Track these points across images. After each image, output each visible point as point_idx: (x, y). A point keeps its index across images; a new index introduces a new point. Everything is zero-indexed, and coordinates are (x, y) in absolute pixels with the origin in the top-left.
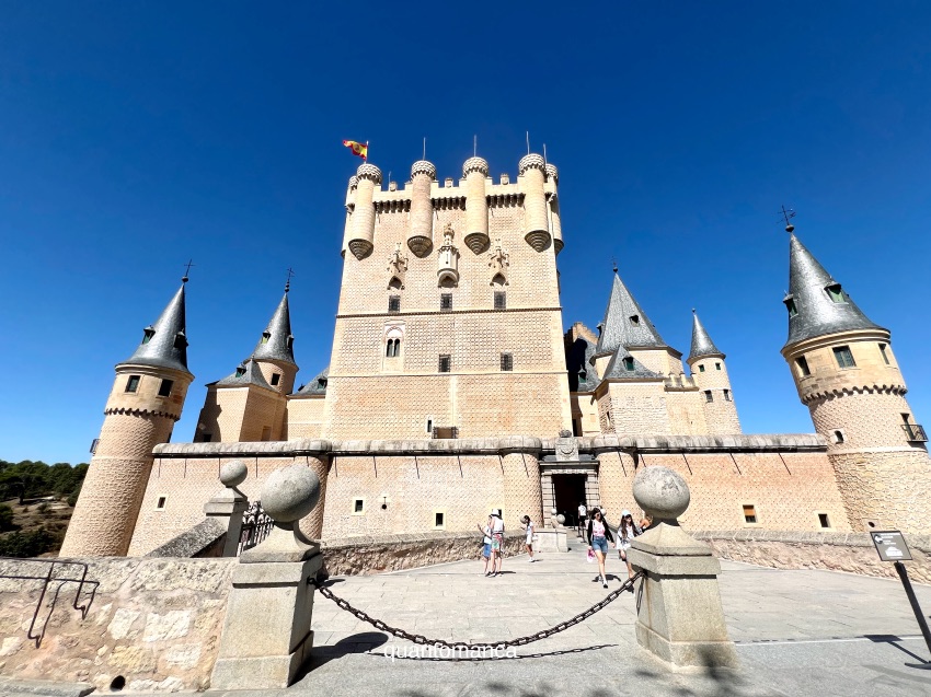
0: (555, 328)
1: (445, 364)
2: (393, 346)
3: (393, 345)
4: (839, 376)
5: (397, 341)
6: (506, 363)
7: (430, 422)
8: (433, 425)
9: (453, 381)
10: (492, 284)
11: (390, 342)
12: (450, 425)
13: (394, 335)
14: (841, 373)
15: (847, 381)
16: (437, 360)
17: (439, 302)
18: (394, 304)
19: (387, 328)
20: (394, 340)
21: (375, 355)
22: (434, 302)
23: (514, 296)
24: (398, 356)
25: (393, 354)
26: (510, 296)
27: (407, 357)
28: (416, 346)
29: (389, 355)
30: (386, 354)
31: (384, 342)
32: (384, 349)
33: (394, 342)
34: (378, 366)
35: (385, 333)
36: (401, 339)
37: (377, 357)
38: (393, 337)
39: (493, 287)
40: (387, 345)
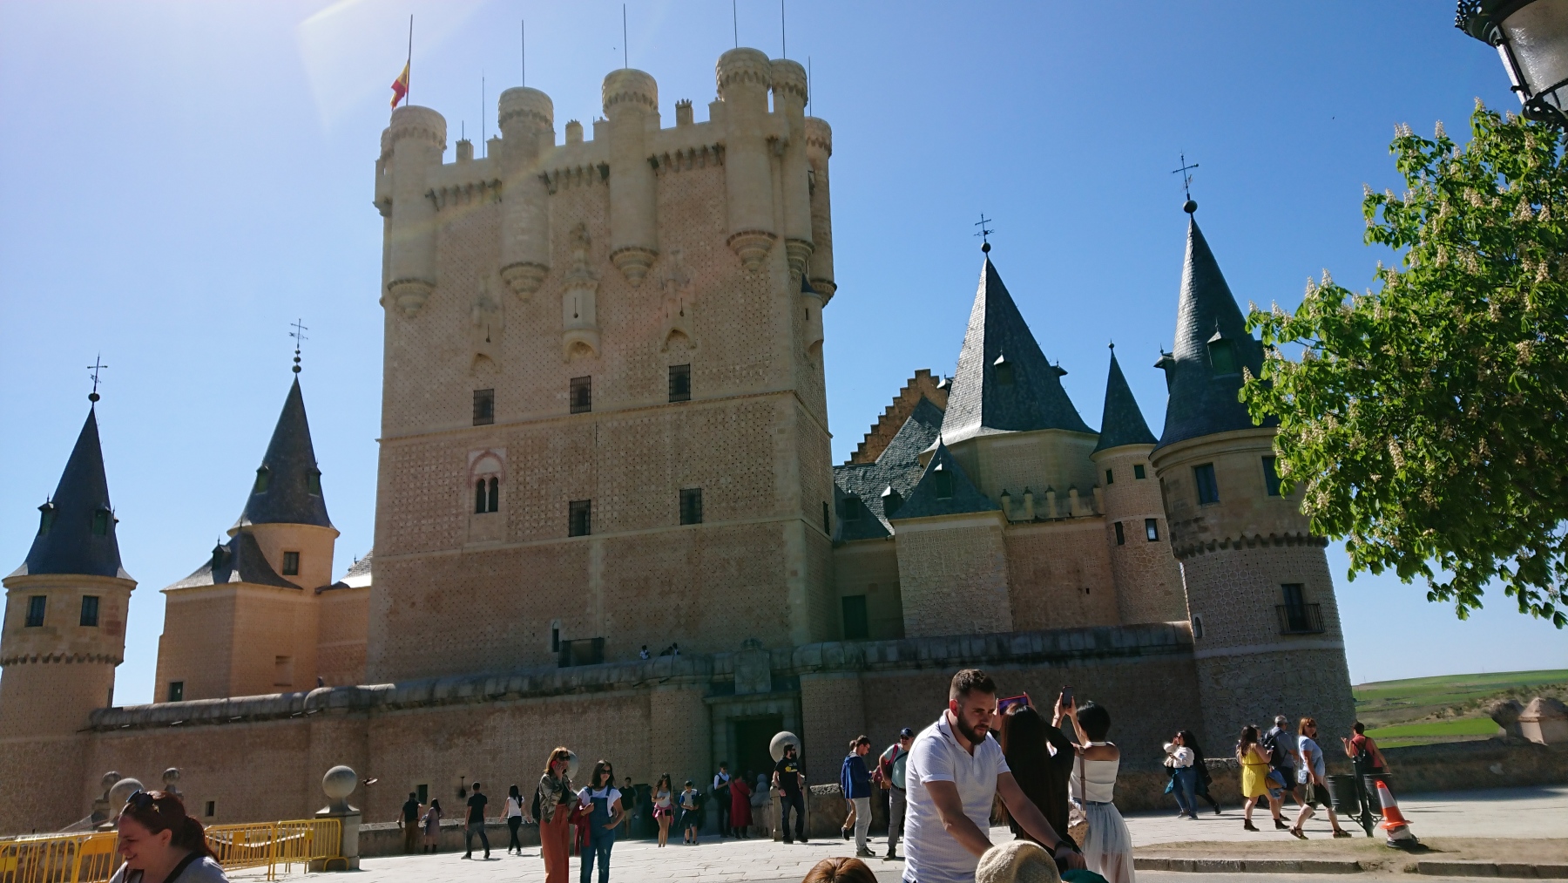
0: (781, 431)
1: (580, 519)
2: (487, 496)
3: (487, 489)
4: (1197, 520)
5: (494, 482)
6: (691, 507)
7: (556, 632)
8: (562, 637)
9: (596, 551)
10: (663, 351)
11: (481, 483)
12: (592, 635)
13: (489, 467)
14: (1199, 514)
15: (1205, 529)
16: (566, 513)
17: (567, 395)
18: (484, 407)
19: (473, 456)
20: (487, 479)
21: (454, 512)
22: (559, 396)
23: (707, 372)
24: (496, 510)
25: (487, 508)
26: (700, 372)
27: (512, 512)
28: (528, 487)
29: (480, 509)
30: (473, 509)
31: (469, 484)
32: (468, 499)
33: (487, 483)
34: (460, 532)
35: (469, 467)
36: (499, 476)
37: (457, 516)
38: (485, 474)
39: (666, 355)
40: (474, 490)
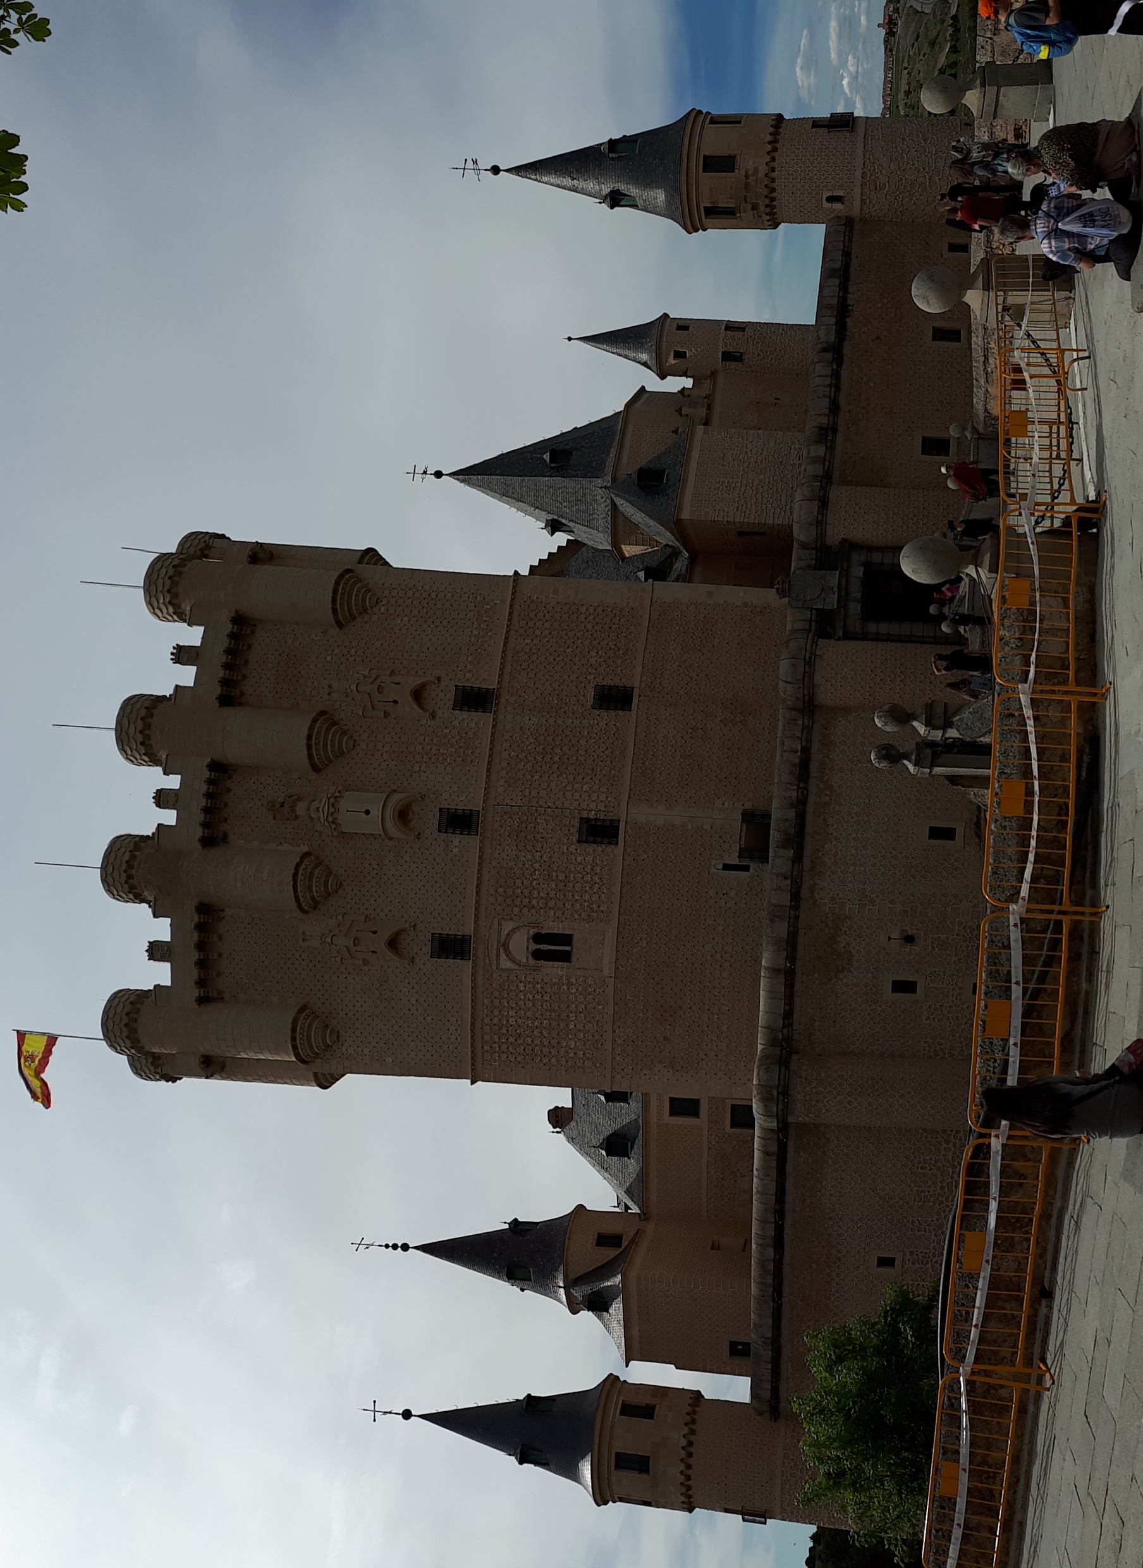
0: (556, 591)
1: (601, 831)
3: (545, 947)
6: (614, 698)
7: (728, 867)
8: (734, 859)
10: (434, 715)
11: (537, 955)
12: (738, 824)
16: (591, 847)
17: (456, 840)
18: (452, 947)
19: (505, 963)
20: (534, 946)
21: (565, 987)
22: (455, 851)
23: (469, 667)
24: (570, 936)
25: (568, 948)
26: (468, 675)
27: (577, 916)
28: (552, 895)
29: (566, 957)
30: (565, 964)
31: (537, 969)
32: (553, 970)
33: (538, 947)
34: (590, 981)
35: (516, 967)
36: (532, 932)
37: (570, 984)
38: (528, 948)
39: (440, 713)
40: (542, 963)
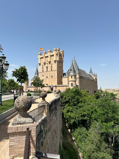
0: (56, 73)
2: (43, 76)
9: (48, 79)
10: (51, 67)
12: (48, 84)
13: (43, 74)
16: (46, 77)
18: (43, 71)
22: (46, 70)
23: (53, 69)
